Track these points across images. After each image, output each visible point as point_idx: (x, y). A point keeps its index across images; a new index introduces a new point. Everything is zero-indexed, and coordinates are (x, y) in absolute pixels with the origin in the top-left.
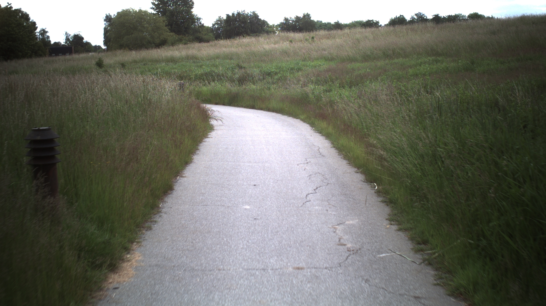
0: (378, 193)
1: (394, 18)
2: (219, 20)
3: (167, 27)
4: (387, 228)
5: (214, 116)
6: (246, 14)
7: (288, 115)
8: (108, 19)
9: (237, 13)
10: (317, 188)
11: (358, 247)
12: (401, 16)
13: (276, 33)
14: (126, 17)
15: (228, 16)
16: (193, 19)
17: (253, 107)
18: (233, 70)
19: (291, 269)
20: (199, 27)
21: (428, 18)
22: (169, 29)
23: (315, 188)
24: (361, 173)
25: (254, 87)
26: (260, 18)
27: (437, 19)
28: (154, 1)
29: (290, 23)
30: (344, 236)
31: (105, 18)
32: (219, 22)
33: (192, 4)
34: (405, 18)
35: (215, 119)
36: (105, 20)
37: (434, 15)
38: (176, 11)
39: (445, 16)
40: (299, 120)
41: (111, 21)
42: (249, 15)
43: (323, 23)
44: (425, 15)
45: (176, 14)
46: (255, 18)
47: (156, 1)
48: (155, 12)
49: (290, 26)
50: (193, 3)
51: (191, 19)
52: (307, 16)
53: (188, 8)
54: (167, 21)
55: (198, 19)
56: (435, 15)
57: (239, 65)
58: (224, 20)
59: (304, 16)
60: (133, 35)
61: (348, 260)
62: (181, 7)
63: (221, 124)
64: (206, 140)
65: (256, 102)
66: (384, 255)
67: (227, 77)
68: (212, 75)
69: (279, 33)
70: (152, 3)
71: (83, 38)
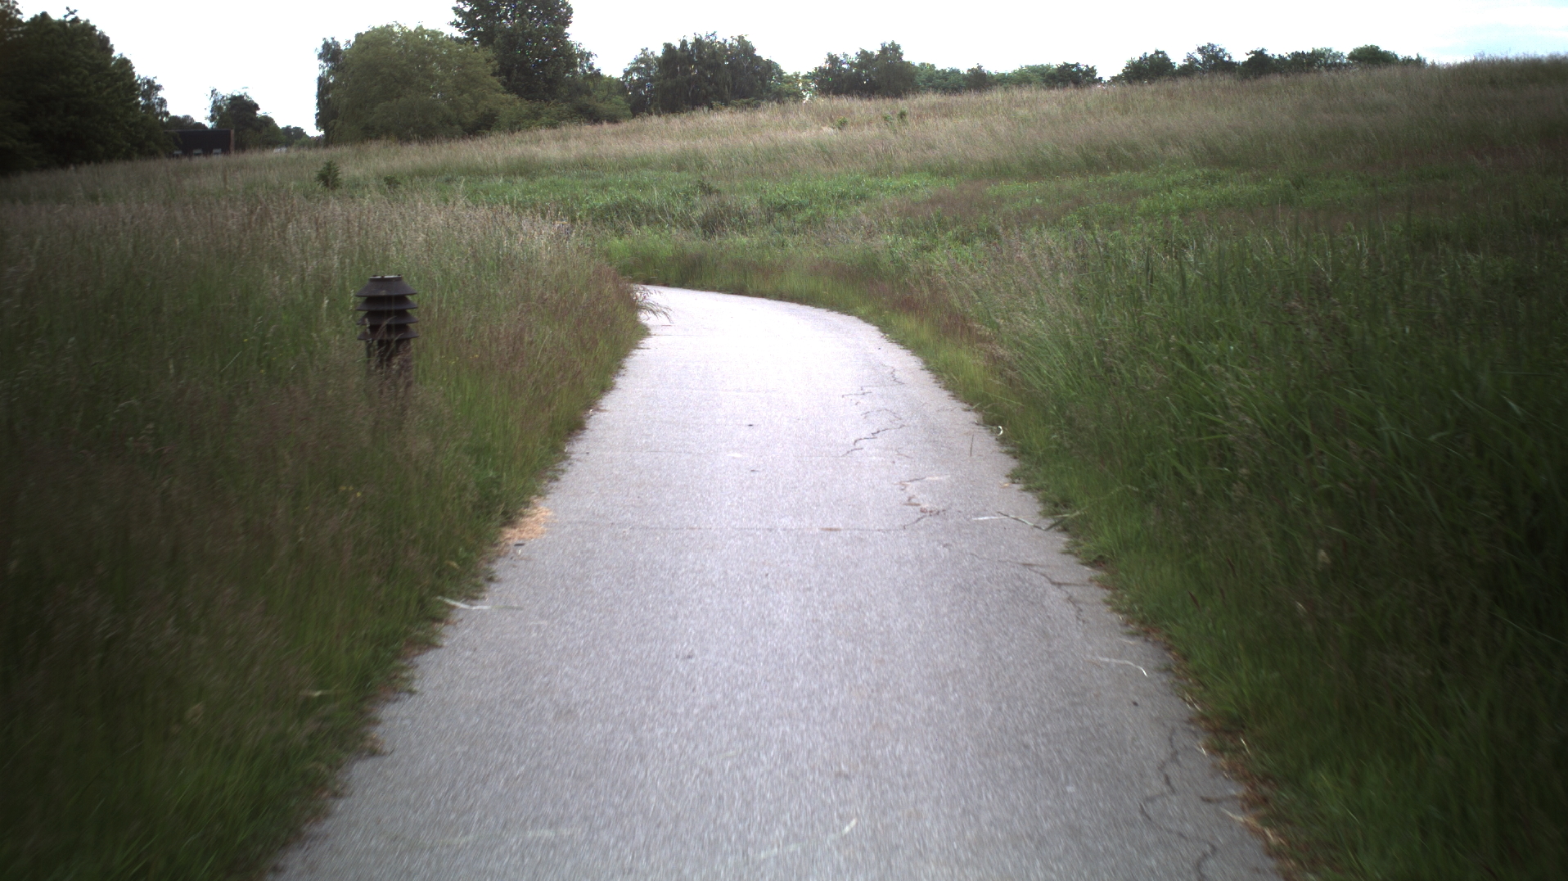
0: (1002, 441)
1: (1137, 59)
2: (641, 61)
3: (497, 77)
4: (1005, 487)
5: (648, 303)
6: (719, 43)
7: (827, 308)
8: (330, 52)
9: (693, 41)
10: (878, 432)
11: (941, 508)
12: (1157, 53)
13: (803, 97)
14: (383, 48)
15: (668, 48)
16: (569, 57)
17: (740, 290)
18: (689, 199)
19: (817, 530)
20: (584, 78)
21: (1235, 59)
22: (504, 84)
23: (875, 431)
24: (976, 410)
25: (745, 240)
26: (757, 53)
27: (1260, 63)
28: (461, 5)
29: (844, 69)
30: (919, 494)
31: (320, 50)
32: (643, 66)
33: (567, 13)
34: (1169, 60)
35: (651, 310)
36: (320, 56)
37: (1252, 52)
38: (523, 33)
39: (1285, 56)
40: (853, 318)
41: (338, 60)
42: (728, 46)
43: (938, 72)
44: (1226, 51)
45: (521, 40)
46: (745, 53)
47: (465, 4)
48: (461, 35)
49: (843, 78)
50: (570, 10)
51: (564, 56)
52: (891, 52)
53: (555, 23)
54: (496, 62)
55: (586, 56)
56: (1256, 53)
57: (703, 184)
58: (657, 59)
59: (884, 50)
60: (402, 99)
61: (920, 523)
62: (537, 22)
63: (666, 322)
64: (636, 352)
65: (748, 276)
66: (986, 518)
67: (674, 216)
68: (633, 211)
69: (810, 98)
70: (454, 8)
71: (256, 107)
